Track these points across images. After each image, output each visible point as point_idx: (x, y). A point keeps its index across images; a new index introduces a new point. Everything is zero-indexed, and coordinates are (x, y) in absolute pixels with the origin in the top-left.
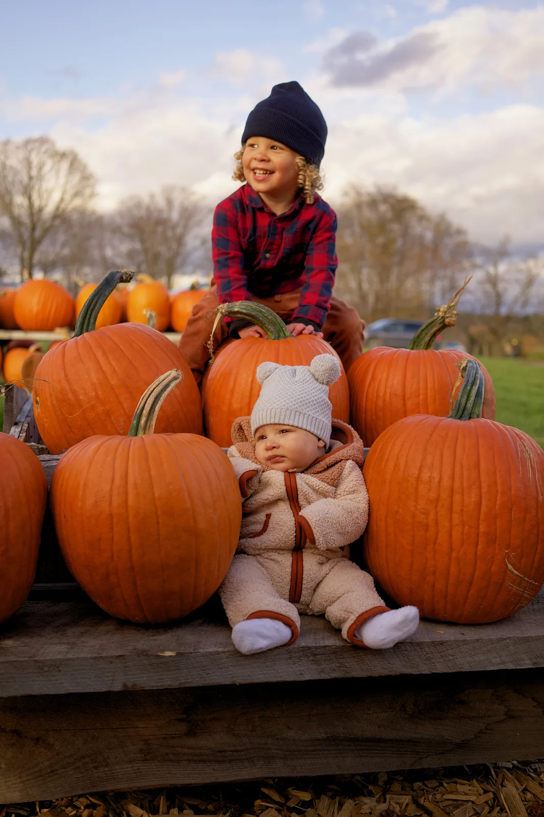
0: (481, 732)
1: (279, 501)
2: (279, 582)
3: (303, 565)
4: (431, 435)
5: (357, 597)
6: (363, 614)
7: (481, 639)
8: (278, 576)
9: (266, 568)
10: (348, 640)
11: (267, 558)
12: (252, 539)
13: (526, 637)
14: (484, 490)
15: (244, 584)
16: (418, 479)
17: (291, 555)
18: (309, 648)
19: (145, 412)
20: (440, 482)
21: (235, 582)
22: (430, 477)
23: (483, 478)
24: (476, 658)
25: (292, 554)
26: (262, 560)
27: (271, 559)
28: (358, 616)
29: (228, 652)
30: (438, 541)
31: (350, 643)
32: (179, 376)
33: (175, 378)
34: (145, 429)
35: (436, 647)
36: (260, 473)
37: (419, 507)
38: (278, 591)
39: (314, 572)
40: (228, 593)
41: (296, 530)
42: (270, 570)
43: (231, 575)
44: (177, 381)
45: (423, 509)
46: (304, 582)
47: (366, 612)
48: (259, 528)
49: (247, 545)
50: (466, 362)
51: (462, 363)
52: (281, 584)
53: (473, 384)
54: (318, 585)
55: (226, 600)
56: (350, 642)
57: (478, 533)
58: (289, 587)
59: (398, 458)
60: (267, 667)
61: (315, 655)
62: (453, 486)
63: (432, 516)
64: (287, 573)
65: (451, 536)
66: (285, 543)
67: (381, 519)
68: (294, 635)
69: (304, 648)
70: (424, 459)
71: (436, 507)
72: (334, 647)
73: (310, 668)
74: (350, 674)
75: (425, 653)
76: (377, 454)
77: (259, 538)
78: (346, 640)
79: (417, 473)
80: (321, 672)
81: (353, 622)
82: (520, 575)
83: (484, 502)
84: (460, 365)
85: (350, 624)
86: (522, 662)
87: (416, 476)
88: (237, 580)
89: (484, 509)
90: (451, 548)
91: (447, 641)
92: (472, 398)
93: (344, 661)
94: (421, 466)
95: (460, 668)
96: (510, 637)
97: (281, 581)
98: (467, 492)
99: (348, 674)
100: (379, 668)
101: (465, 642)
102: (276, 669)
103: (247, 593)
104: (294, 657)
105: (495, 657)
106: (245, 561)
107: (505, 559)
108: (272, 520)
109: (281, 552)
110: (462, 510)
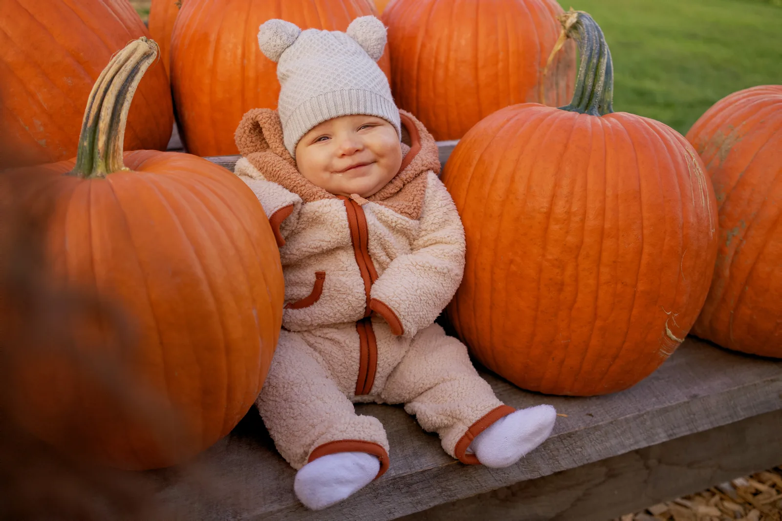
0: (579, 499)
1: (338, 252)
2: (341, 372)
3: (376, 346)
4: (566, 147)
5: (460, 389)
6: (478, 422)
7: (615, 421)
8: (340, 364)
9: (320, 352)
10: (455, 457)
11: (320, 336)
12: (295, 311)
13: (665, 408)
14: (646, 232)
15: (296, 389)
16: (549, 214)
17: (355, 329)
18: (403, 478)
19: (103, 125)
20: (583, 220)
21: (281, 386)
22: (569, 213)
23: (646, 214)
24: (608, 445)
25: (357, 327)
26: (312, 340)
27: (327, 338)
28: (470, 425)
29: (287, 508)
30: (576, 306)
31: (457, 460)
32: (152, 52)
33: (146, 56)
34: (106, 156)
35: (562, 442)
36: (299, 206)
37: (550, 257)
38: (339, 384)
39: (393, 354)
40: (271, 403)
41: (367, 298)
42: (327, 356)
43: (273, 373)
44: (151, 60)
45: (556, 260)
46: (379, 369)
47: (483, 419)
48: (304, 293)
49: (287, 319)
50: (575, 15)
51: (567, 17)
52: (344, 374)
53: (600, 54)
54: (395, 369)
55: (269, 413)
56: (457, 458)
57: (635, 291)
58: (356, 378)
59: (512, 180)
60: (344, 515)
61: (409, 485)
62: (603, 228)
63: (570, 270)
64: (353, 359)
65: (596, 298)
66: (350, 316)
67: (484, 269)
68: (383, 466)
69: (395, 479)
70: (557, 185)
71: (577, 257)
72: (436, 469)
73: (403, 502)
74: (455, 498)
75: (549, 451)
76: (472, 169)
77: (307, 310)
78: (450, 456)
79: (546, 205)
80: (419, 502)
81: (462, 434)
82: (676, 339)
83: (647, 249)
84: (563, 19)
85: (460, 437)
86: (657, 437)
87: (545, 210)
88: (284, 383)
89: (645, 258)
90: (596, 314)
91: (576, 432)
92: (602, 78)
93: (448, 484)
94: (553, 197)
95: (587, 460)
96: (648, 412)
97: (344, 370)
98: (623, 236)
99: (452, 498)
100: (491, 483)
101: (597, 428)
102: (356, 514)
103: (303, 405)
104: (381, 494)
105: (629, 438)
106: (288, 344)
107: (664, 325)
108: (327, 283)
109: (342, 326)
110: (614, 262)
